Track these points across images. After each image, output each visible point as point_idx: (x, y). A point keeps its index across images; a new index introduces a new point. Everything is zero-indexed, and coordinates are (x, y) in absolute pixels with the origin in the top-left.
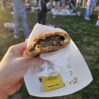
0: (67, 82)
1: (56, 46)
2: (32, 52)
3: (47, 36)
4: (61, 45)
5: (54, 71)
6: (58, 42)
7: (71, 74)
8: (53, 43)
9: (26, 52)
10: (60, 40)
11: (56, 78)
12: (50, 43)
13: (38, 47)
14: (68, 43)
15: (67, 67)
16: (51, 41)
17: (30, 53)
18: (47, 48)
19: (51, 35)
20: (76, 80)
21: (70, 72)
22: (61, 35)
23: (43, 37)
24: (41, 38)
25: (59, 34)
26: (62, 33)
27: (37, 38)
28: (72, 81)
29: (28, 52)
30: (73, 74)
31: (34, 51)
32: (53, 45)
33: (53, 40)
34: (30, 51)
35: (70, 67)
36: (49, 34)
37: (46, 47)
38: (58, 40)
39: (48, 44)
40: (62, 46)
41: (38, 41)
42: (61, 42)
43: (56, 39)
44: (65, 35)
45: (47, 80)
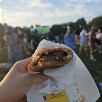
0: (74, 100)
1: (59, 61)
2: (36, 67)
3: (50, 51)
4: (63, 61)
5: (58, 88)
6: (61, 57)
7: (78, 92)
8: (55, 58)
9: (29, 66)
10: (63, 55)
11: (62, 96)
12: (53, 58)
13: (41, 61)
14: (71, 59)
15: (74, 84)
16: (54, 56)
17: (33, 67)
18: (49, 63)
19: (54, 51)
20: (83, 98)
21: (77, 90)
22: (64, 51)
23: (46, 52)
24: (44, 53)
25: (62, 50)
26: (65, 49)
27: (40, 52)
28: (79, 100)
29: (31, 66)
30: (80, 92)
31: (38, 66)
32: (56, 61)
33: (56, 55)
34: (34, 65)
35: (76, 85)
36: (52, 49)
37: (48, 61)
38: (61, 56)
39: (50, 59)
40: (65, 62)
41: (41, 55)
42: (64, 57)
43: (59, 55)
44: (68, 51)
45: (52, 98)
